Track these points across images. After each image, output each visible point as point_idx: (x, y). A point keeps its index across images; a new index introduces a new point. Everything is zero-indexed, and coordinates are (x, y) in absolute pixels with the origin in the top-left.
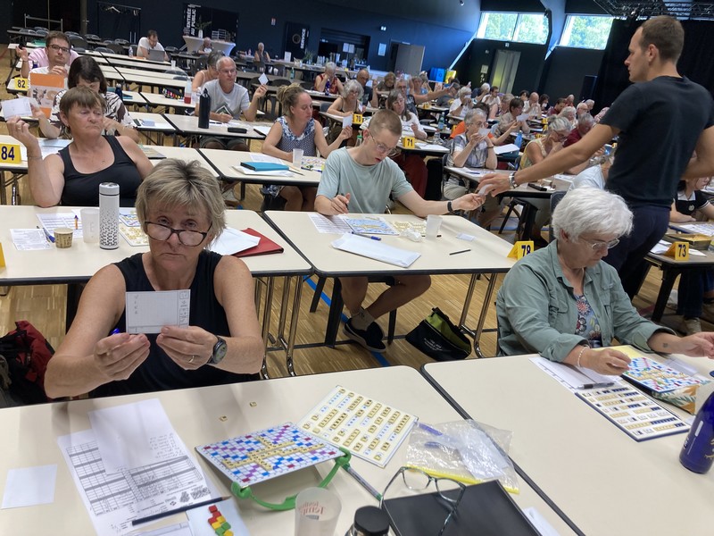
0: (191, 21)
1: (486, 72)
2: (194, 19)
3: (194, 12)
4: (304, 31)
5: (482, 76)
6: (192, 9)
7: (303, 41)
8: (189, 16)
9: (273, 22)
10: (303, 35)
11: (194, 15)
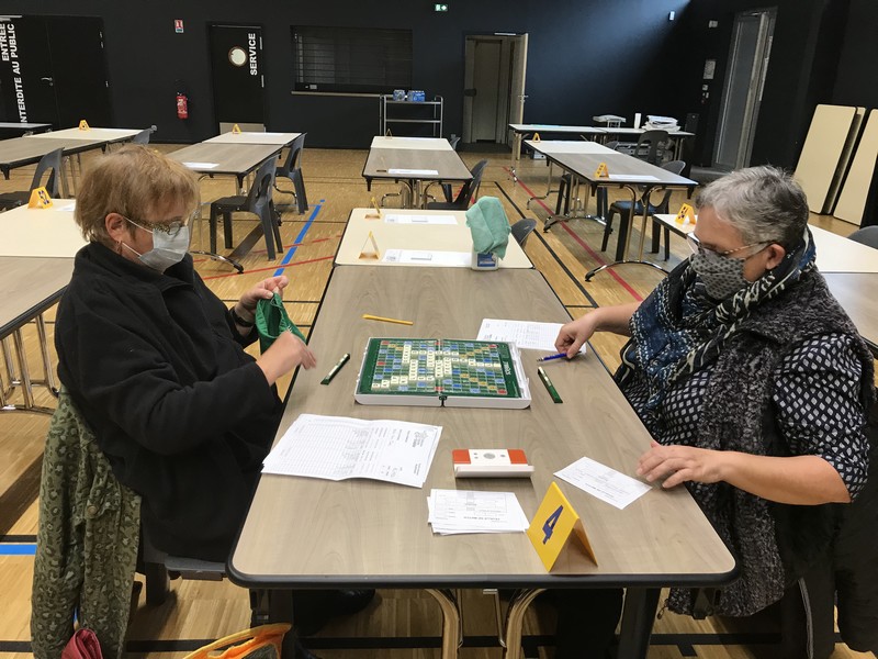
0: (8, 48)
1: (711, 77)
2: (13, 43)
3: (11, 30)
4: (252, 37)
5: (705, 88)
6: (6, 22)
7: (253, 60)
8: (3, 39)
9: (179, 26)
10: (252, 46)
11: (11, 35)
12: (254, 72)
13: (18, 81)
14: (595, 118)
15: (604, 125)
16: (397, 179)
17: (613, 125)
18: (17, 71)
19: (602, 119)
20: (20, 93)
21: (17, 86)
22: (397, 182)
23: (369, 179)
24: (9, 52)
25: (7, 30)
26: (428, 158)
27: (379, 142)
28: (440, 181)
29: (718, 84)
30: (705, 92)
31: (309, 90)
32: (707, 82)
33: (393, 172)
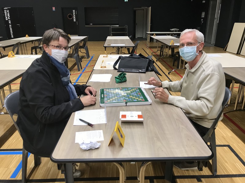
0: (7, 16)
1: (204, 17)
2: (9, 15)
3: (8, 12)
4: (74, 11)
5: (202, 20)
6: (6, 10)
7: (74, 17)
8: (6, 14)
9: (54, 9)
10: (74, 13)
11: (8, 13)
12: (75, 21)
13: (10, 25)
14: (170, 30)
15: (173, 31)
16: (113, 47)
17: (176, 31)
18: (10, 23)
19: (172, 30)
20: (11, 29)
21: (10, 27)
22: (113, 48)
23: (105, 47)
24: (8, 18)
25: (7, 11)
26: (122, 42)
27: (109, 38)
28: (125, 47)
29: (206, 18)
30: (202, 21)
31: (90, 25)
32: (203, 18)
33: (112, 45)
